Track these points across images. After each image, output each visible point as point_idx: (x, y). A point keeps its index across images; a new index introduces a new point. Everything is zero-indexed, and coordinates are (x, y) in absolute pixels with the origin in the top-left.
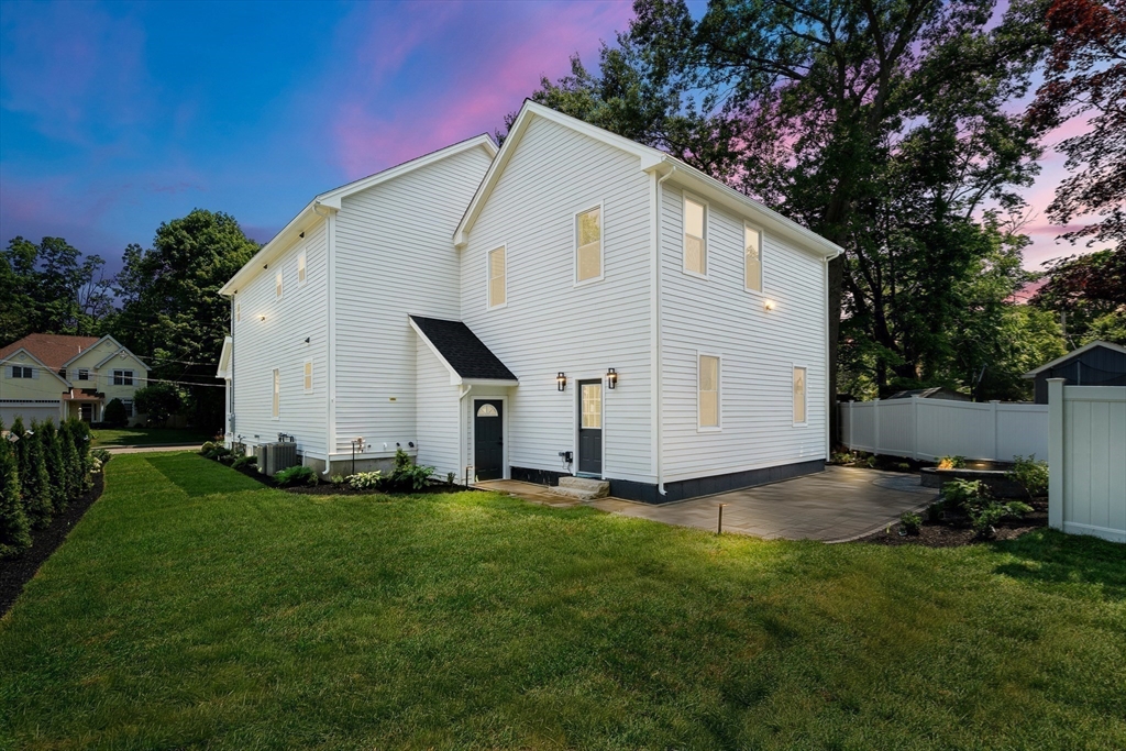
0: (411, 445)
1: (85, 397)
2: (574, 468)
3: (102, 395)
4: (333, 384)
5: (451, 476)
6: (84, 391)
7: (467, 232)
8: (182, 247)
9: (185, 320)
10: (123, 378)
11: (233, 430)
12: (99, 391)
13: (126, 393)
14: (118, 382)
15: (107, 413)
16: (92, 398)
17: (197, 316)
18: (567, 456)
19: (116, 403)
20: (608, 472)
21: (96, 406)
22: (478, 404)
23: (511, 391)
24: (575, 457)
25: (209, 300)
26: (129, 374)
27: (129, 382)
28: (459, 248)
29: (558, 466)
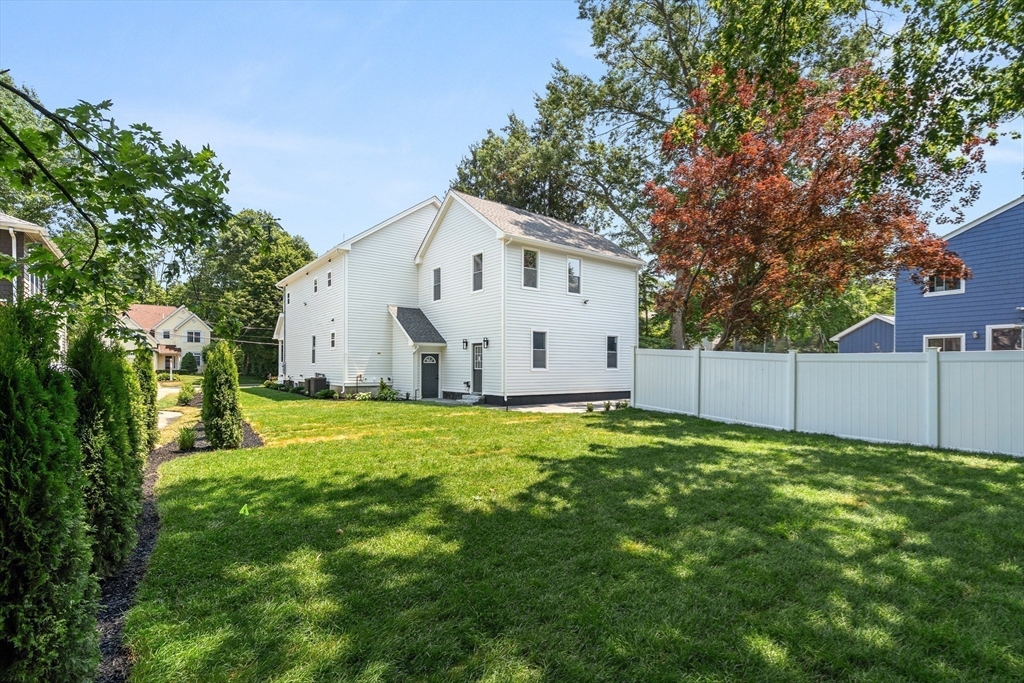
0: (389, 379)
1: (168, 351)
2: (471, 391)
3: (179, 350)
4: (346, 344)
5: (408, 395)
6: (168, 347)
7: (422, 257)
8: (236, 239)
9: (242, 297)
10: (193, 337)
11: (285, 373)
12: (177, 347)
13: (196, 349)
14: (190, 340)
15: (183, 363)
16: (172, 352)
17: (250, 293)
18: (467, 383)
19: (189, 355)
20: (484, 392)
21: (175, 358)
22: (424, 356)
23: (443, 349)
24: (471, 384)
25: (258, 281)
26: (198, 334)
27: (198, 340)
28: (418, 266)
29: (462, 389)
